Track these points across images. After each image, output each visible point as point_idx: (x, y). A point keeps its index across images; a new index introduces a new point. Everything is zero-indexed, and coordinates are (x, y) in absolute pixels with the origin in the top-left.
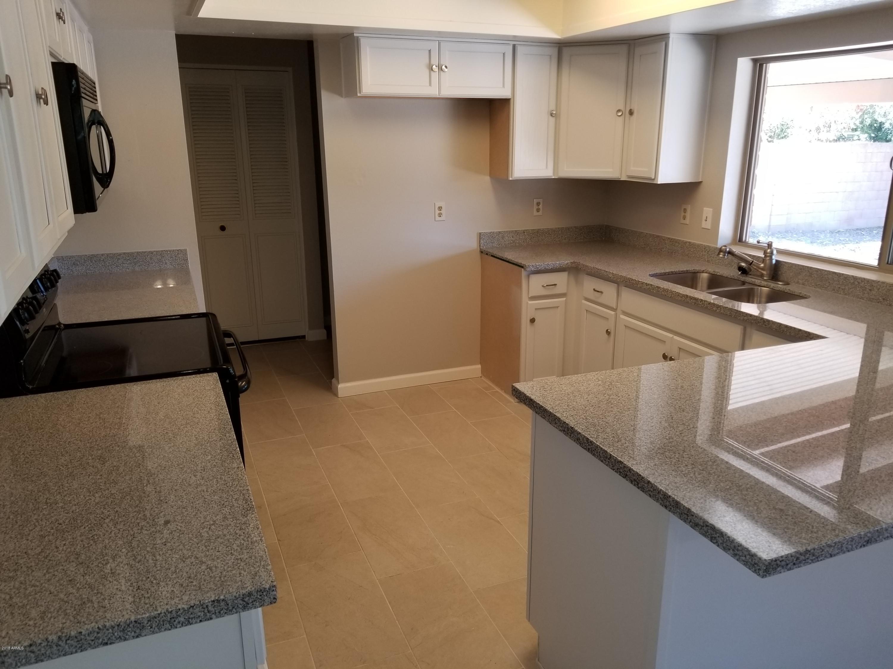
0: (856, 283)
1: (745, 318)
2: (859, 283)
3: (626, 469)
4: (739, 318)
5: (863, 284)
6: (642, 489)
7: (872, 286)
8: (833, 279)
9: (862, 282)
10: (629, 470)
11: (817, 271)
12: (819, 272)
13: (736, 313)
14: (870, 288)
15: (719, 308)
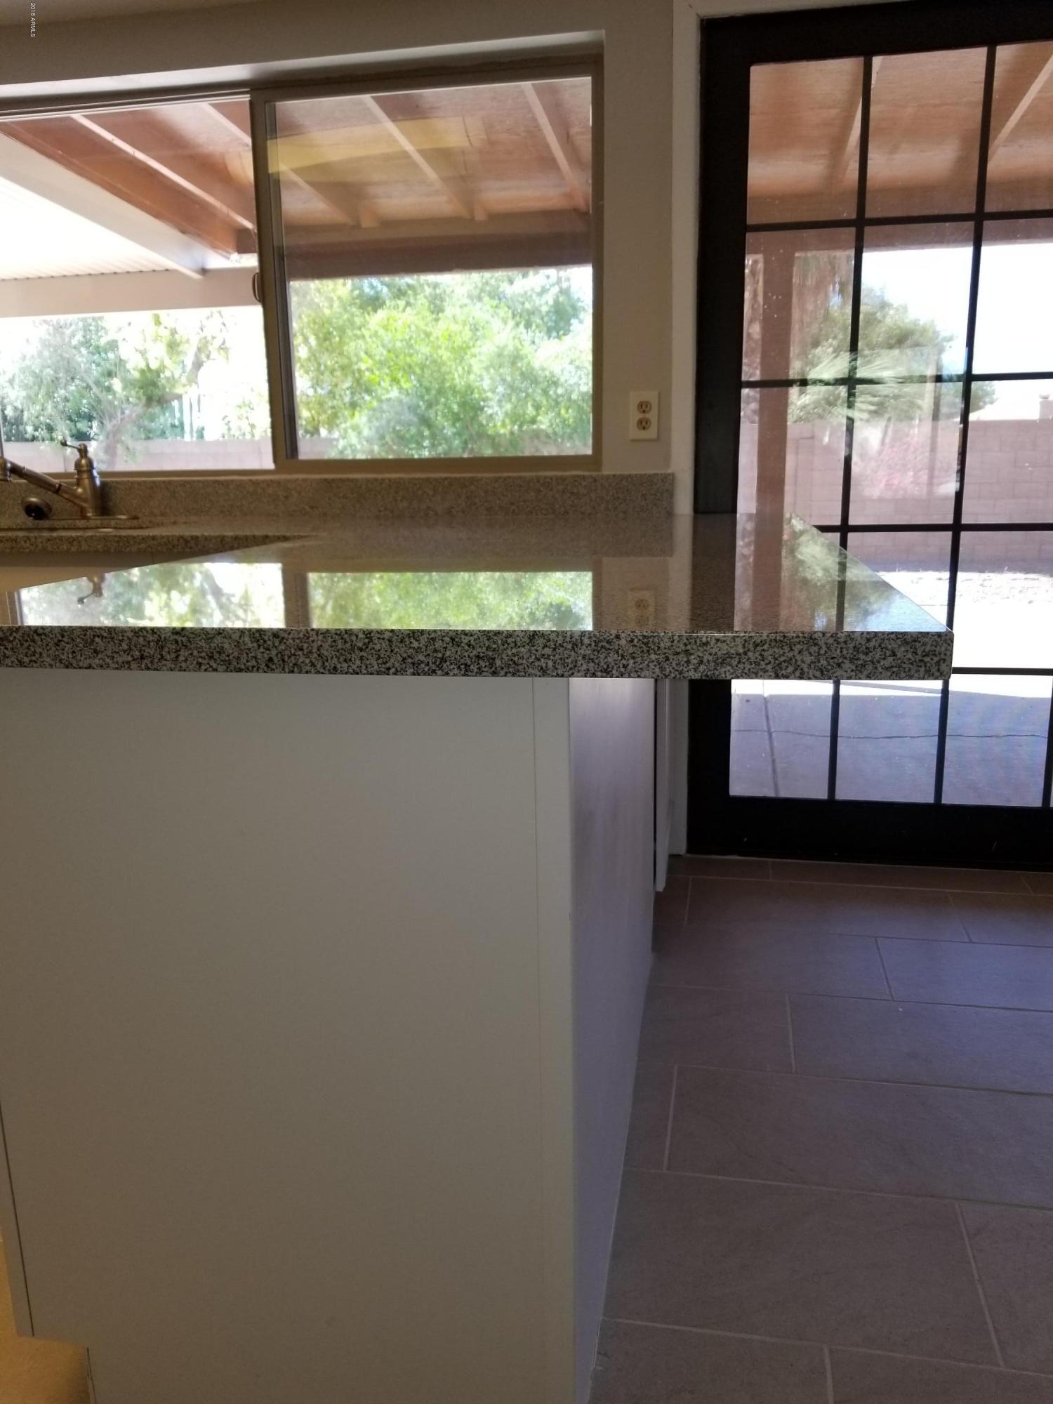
0: (260, 491)
1: (143, 546)
2: (264, 490)
3: (438, 644)
4: (128, 550)
5: (270, 491)
6: (514, 669)
7: (288, 489)
8: (217, 493)
9: (269, 486)
10: (452, 639)
11: (184, 486)
12: (188, 486)
13: (118, 542)
14: (285, 494)
15: (75, 543)
